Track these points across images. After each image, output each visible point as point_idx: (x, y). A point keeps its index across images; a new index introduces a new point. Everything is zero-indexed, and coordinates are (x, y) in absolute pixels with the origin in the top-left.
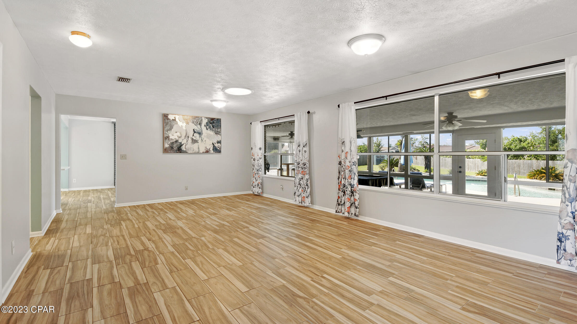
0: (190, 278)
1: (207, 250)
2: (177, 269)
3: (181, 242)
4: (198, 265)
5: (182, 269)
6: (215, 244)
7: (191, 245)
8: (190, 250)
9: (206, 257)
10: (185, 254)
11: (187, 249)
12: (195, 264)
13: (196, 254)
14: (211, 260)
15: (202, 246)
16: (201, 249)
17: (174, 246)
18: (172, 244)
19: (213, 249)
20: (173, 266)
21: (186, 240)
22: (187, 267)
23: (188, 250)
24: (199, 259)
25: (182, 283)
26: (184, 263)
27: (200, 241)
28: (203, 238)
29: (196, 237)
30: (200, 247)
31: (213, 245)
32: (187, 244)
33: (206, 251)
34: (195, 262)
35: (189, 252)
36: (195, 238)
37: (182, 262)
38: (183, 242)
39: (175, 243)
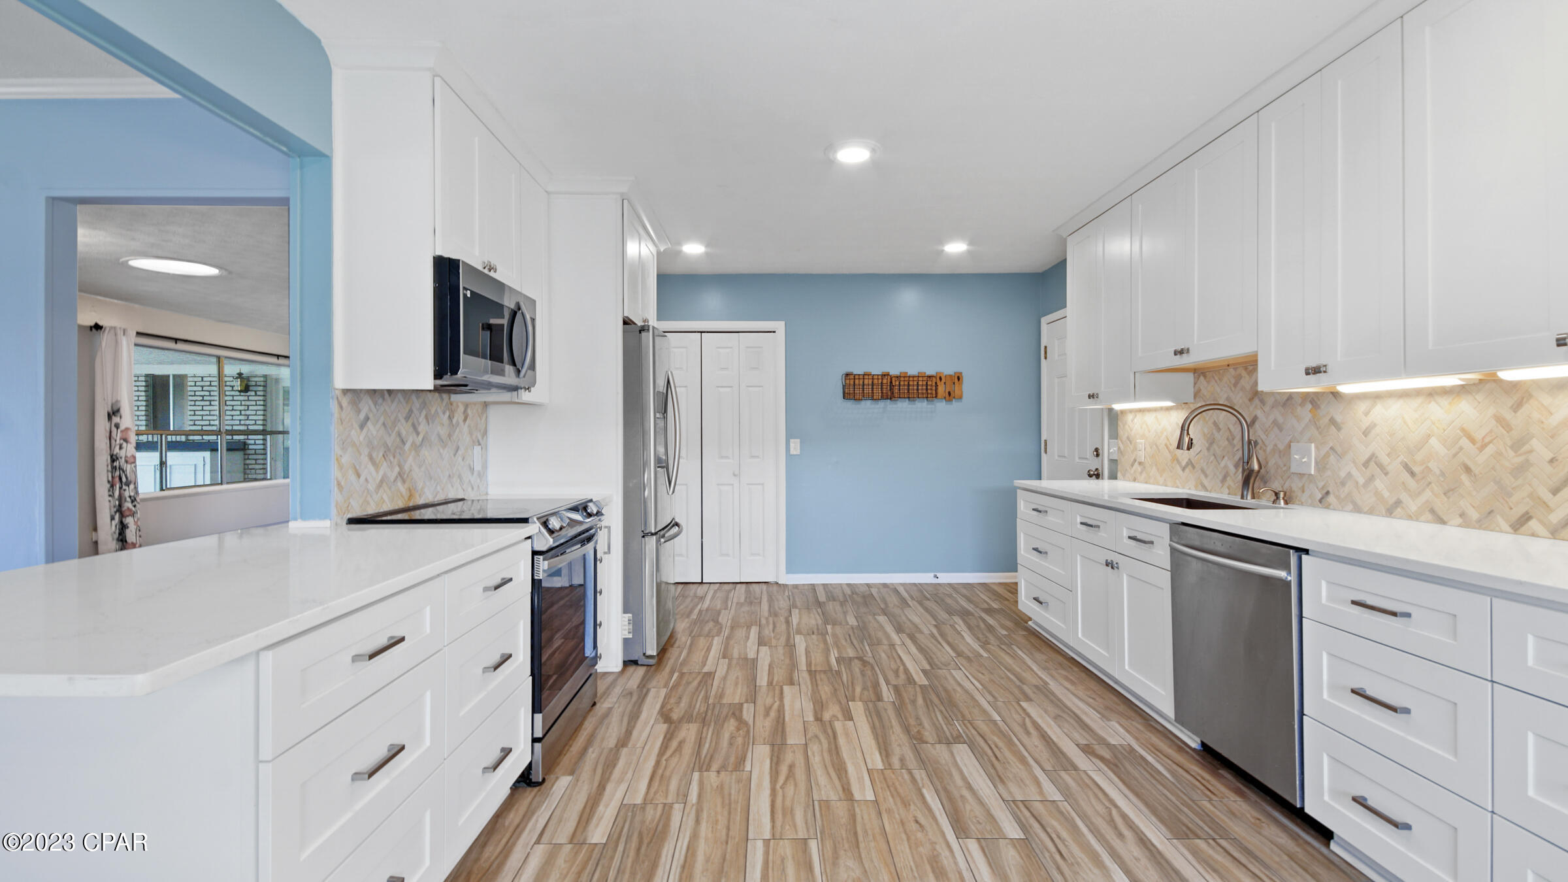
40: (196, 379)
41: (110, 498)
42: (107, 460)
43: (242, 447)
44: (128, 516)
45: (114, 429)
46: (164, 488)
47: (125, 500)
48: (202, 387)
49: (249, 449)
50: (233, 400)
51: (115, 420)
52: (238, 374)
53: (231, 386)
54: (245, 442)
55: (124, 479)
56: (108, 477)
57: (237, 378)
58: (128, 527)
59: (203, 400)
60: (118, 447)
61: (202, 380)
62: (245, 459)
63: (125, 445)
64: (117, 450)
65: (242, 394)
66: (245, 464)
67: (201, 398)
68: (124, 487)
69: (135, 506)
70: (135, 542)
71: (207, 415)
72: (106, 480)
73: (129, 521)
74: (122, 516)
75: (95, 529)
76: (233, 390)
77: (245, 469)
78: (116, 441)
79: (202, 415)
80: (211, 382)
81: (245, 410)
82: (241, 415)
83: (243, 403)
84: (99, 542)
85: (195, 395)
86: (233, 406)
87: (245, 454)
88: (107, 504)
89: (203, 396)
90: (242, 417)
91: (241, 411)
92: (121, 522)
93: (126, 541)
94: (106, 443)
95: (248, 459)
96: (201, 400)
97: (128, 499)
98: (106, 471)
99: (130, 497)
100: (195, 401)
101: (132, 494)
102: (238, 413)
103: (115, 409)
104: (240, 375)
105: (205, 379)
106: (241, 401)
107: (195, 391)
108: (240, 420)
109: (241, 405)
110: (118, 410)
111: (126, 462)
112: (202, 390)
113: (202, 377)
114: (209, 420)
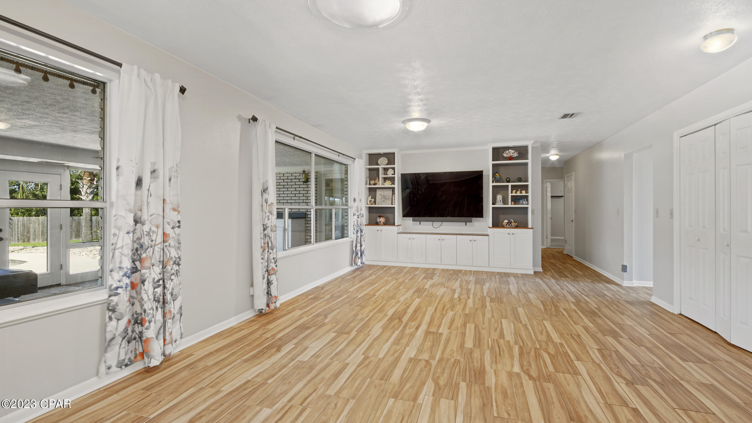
0: (560, 325)
1: (525, 344)
2: (572, 336)
3: (560, 376)
4: (547, 332)
5: (566, 335)
6: (506, 350)
7: (544, 361)
8: (549, 354)
9: (533, 336)
10: (559, 350)
11: (554, 357)
12: (550, 335)
13: (543, 344)
14: (530, 333)
15: (529, 353)
16: (533, 348)
17: (576, 373)
18: (580, 377)
19: (516, 343)
20: (576, 341)
21: (549, 378)
22: (561, 335)
23: (552, 355)
24: (543, 338)
25: (568, 325)
26: (563, 339)
27: (525, 363)
28: (517, 369)
29: (527, 378)
30: (533, 353)
31: (510, 349)
32: (551, 369)
33: (527, 344)
34: (548, 335)
35: (552, 351)
36: (531, 377)
37: (565, 341)
38: (557, 373)
39: (573, 377)
40: (280, 175)
41: (262, 261)
42: (261, 229)
43: (305, 216)
44: (272, 274)
45: (264, 204)
46: (287, 248)
47: (271, 262)
48: (284, 180)
49: (308, 217)
50: (300, 188)
51: (265, 196)
52: (303, 171)
53: (298, 179)
54: (306, 213)
55: (270, 245)
56: (261, 243)
57: (303, 174)
58: (272, 283)
59: (284, 188)
60: (267, 218)
61: (284, 176)
62: (306, 224)
63: (270, 216)
64: (266, 221)
65: (305, 184)
66: (306, 227)
67: (283, 187)
68: (270, 251)
69: (276, 266)
70: (276, 295)
71: (286, 197)
72: (260, 246)
73: (273, 278)
74: (269, 274)
75: (252, 285)
76: (299, 182)
77: (306, 230)
78: (266, 213)
79: (284, 197)
80: (288, 176)
81: (306, 194)
82: (304, 196)
83: (305, 189)
84: (255, 296)
85: (280, 185)
86: (300, 191)
87: (306, 221)
88: (260, 265)
89: (284, 185)
90: (304, 198)
91: (303, 194)
92: (268, 280)
93: (271, 295)
94: (260, 215)
95: (308, 224)
96: (283, 188)
97: (273, 261)
98: (260, 238)
99: (274, 258)
100: (280, 188)
101: (275, 257)
102: (302, 195)
103: (265, 188)
104: (304, 171)
105: (285, 175)
106: (304, 188)
107: (280, 182)
108: (303, 200)
109: (304, 190)
110: (267, 189)
111: (272, 230)
112: (284, 182)
113: (284, 174)
114: (287, 200)
